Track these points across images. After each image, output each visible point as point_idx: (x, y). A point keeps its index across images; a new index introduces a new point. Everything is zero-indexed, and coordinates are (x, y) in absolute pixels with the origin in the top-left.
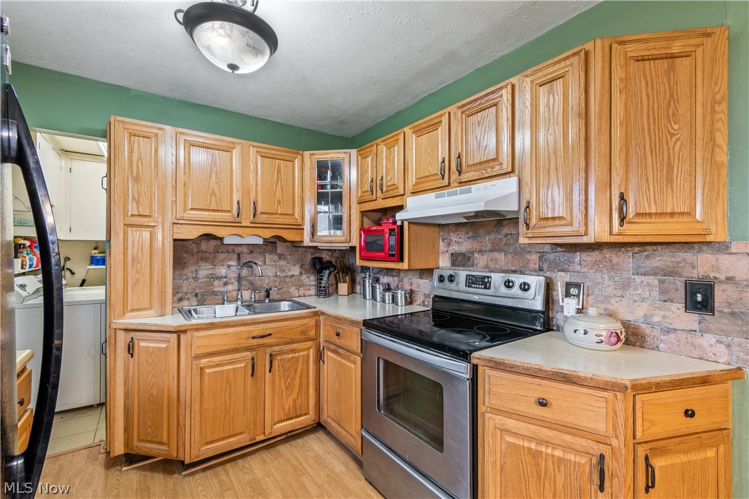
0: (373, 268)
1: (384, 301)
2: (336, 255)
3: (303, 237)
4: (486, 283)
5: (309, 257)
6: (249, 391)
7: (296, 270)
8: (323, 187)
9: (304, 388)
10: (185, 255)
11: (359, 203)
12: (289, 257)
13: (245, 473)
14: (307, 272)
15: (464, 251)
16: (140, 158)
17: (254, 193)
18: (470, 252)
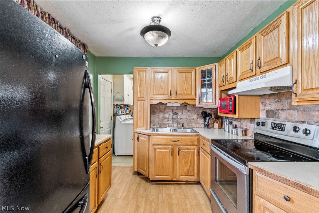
0: (230, 118)
1: (232, 133)
2: (214, 111)
3: (196, 103)
4: (282, 128)
5: (201, 111)
6: (171, 161)
7: (195, 117)
8: (204, 81)
9: (192, 165)
10: (155, 110)
11: (220, 87)
12: (192, 111)
13: (168, 190)
14: (200, 117)
15: (273, 110)
16: (141, 79)
17: (176, 87)
18: (276, 110)
